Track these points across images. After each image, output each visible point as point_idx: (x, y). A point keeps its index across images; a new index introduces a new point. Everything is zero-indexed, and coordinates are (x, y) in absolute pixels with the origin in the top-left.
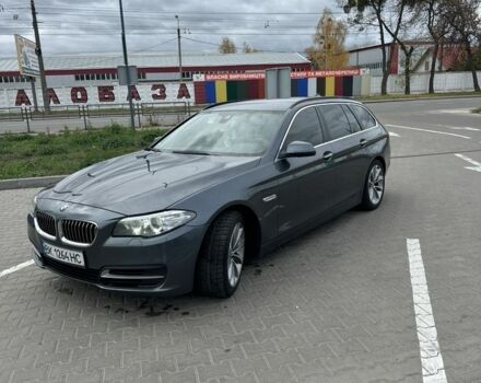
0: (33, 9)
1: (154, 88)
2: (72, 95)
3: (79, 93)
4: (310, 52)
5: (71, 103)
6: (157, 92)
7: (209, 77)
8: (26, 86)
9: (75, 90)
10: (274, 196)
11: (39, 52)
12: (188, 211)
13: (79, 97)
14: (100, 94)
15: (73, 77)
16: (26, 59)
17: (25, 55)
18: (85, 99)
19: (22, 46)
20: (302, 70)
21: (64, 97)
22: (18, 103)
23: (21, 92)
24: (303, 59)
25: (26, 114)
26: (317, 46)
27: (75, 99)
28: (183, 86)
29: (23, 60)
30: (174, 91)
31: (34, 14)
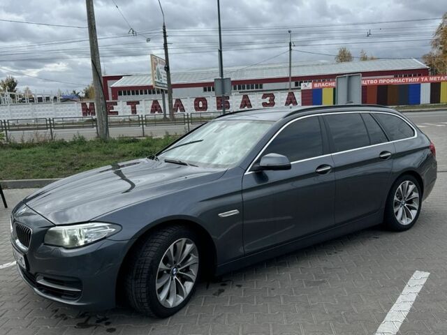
0: (165, 32)
1: (265, 96)
2: (195, 105)
3: (201, 103)
4: (428, 58)
5: (194, 111)
6: (267, 100)
7: (316, 85)
8: (159, 97)
9: (197, 100)
10: (235, 212)
11: (167, 69)
12: (113, 224)
13: (201, 106)
14: (218, 103)
15: (202, 88)
16: (159, 74)
17: (158, 71)
18: (205, 108)
19: (156, 64)
20: (415, 76)
21: (189, 106)
22: (153, 111)
23: (156, 102)
24: (420, 64)
25: (142, 121)
26: (436, 52)
27: (197, 108)
28: (291, 94)
29: (156, 76)
30: (282, 99)
31: (165, 37)
